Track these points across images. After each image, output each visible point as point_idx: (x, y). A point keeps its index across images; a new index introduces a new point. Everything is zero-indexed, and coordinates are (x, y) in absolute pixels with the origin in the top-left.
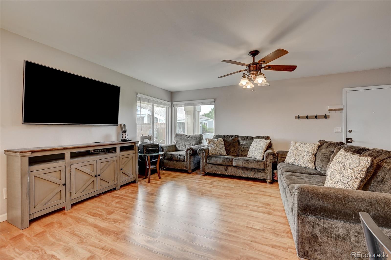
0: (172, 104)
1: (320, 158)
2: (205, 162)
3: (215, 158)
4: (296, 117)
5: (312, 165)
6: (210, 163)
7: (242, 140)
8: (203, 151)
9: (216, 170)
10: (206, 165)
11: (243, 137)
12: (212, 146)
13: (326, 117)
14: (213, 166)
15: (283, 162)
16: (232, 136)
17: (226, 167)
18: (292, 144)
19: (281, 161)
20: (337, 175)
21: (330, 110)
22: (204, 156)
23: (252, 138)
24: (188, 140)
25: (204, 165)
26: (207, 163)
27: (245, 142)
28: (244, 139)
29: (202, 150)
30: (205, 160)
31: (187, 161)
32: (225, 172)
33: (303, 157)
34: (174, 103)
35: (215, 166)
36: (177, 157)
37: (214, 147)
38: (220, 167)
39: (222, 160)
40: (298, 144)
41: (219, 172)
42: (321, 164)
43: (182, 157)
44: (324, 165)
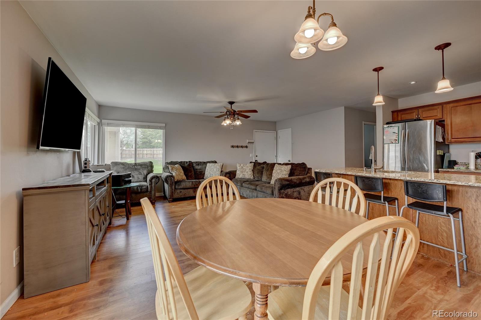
0: (101, 121)
1: (257, 172)
2: (173, 188)
3: (184, 183)
4: (231, 146)
5: (253, 176)
6: (179, 188)
7: (197, 165)
8: (172, 178)
9: (185, 194)
10: (174, 191)
11: (197, 162)
12: (176, 172)
13: (246, 147)
14: (182, 190)
15: (235, 178)
16: (187, 162)
17: (195, 190)
18: (238, 165)
19: (233, 177)
20: (280, 175)
21: (249, 143)
22: (173, 182)
23: (205, 163)
24: (136, 169)
25: (172, 191)
26: (175, 188)
27: (199, 167)
28: (198, 164)
29: (170, 177)
30: (173, 187)
31: (151, 191)
32: (194, 194)
33: (247, 172)
34: (103, 121)
35: (184, 190)
36: (137, 188)
37: (178, 173)
38: (189, 190)
39: (191, 184)
40: (242, 165)
41: (187, 196)
42: (258, 175)
43: (144, 188)
44: (259, 175)
